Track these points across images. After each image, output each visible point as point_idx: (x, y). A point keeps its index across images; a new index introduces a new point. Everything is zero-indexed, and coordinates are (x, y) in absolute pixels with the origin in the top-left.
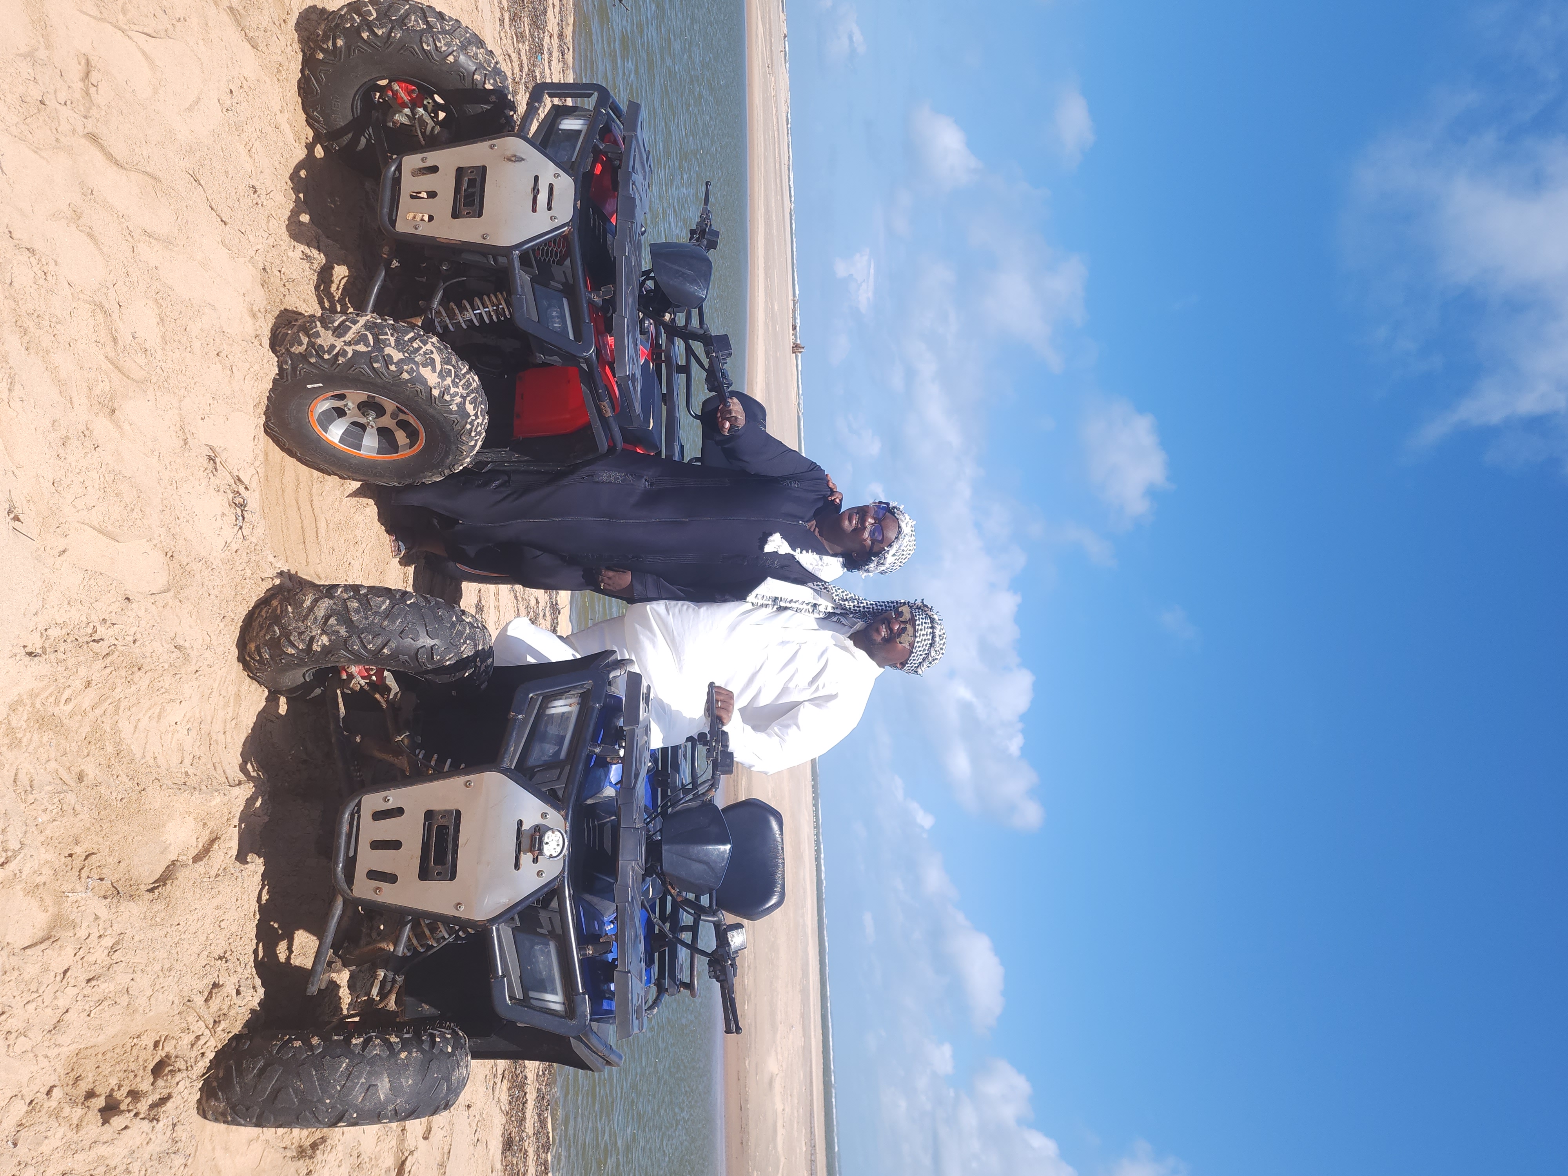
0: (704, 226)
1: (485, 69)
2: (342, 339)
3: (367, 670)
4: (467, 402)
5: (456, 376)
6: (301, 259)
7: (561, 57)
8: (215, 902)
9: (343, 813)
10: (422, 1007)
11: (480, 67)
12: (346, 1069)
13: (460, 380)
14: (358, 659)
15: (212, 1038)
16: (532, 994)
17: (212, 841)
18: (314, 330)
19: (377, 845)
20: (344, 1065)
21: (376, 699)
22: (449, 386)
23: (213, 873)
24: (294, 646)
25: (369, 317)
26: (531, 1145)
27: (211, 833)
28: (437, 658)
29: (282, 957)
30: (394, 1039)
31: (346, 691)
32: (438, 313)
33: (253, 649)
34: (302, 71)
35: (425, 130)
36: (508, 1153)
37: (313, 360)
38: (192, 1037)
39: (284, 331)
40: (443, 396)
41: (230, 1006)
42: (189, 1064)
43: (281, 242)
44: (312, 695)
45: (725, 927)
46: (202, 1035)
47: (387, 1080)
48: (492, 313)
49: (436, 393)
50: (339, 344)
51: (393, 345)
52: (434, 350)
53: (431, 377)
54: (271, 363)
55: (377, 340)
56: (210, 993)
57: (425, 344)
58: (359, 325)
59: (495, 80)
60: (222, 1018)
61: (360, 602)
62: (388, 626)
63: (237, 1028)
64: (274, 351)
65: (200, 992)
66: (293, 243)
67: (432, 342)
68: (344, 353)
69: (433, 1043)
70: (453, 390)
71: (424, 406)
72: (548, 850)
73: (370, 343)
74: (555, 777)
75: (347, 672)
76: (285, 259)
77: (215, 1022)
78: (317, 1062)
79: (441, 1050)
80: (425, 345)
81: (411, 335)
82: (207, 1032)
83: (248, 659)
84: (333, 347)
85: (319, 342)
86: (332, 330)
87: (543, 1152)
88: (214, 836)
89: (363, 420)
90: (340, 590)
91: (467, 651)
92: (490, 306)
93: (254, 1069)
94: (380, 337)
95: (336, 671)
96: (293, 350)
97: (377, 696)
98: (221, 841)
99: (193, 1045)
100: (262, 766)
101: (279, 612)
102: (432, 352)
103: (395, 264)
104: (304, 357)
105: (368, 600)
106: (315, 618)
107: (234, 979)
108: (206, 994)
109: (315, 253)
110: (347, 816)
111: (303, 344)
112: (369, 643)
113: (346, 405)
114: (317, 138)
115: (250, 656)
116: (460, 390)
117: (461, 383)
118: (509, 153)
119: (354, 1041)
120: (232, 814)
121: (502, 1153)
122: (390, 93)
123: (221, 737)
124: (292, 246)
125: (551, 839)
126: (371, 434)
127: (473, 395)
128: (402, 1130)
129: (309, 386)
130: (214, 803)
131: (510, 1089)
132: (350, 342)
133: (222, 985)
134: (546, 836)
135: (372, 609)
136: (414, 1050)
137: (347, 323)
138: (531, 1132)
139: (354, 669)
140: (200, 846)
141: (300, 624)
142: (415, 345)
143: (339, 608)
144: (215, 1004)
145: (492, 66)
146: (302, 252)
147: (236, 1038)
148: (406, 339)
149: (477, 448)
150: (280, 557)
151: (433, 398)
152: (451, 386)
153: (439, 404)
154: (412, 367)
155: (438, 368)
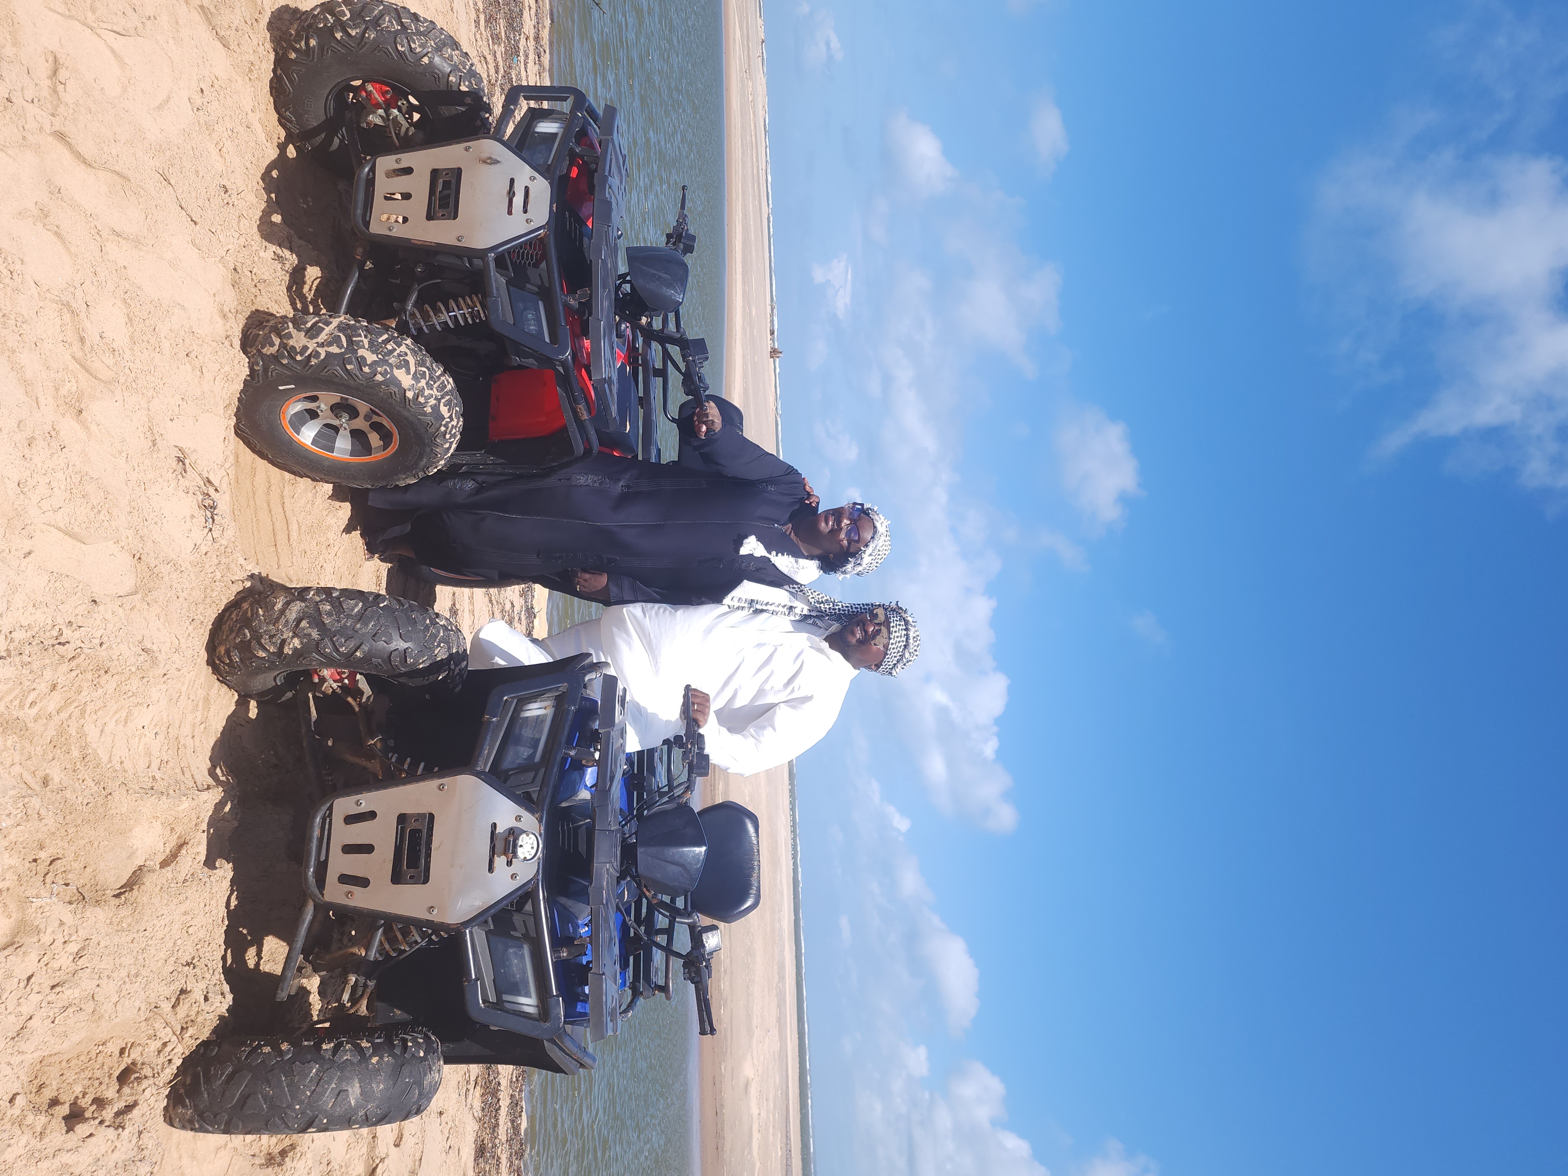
0: (681, 230)
1: (460, 71)
2: (315, 341)
3: (339, 673)
4: (442, 404)
5: (431, 378)
6: (273, 259)
7: (537, 59)
8: (183, 908)
9: (315, 817)
10: (393, 1012)
11: (455, 68)
12: (317, 1074)
13: (435, 383)
14: (330, 662)
15: (179, 1045)
16: (506, 997)
17: (180, 847)
18: (287, 331)
19: (349, 849)
20: (314, 1070)
21: (348, 703)
22: (424, 389)
23: (181, 879)
24: (264, 649)
25: (342, 319)
26: (504, 1152)
27: (179, 838)
28: (410, 661)
29: (251, 964)
30: (365, 1044)
31: (318, 694)
32: (413, 315)
33: (223, 652)
34: (274, 71)
35: (400, 131)
36: (480, 1160)
37: (285, 361)
38: (159, 1044)
39: (255, 332)
40: (417, 398)
41: (198, 1012)
42: (156, 1071)
43: (253, 243)
44: (283, 699)
45: (700, 928)
46: (170, 1041)
47: (358, 1085)
48: (467, 316)
49: (410, 395)
50: (312, 345)
51: (367, 346)
52: (408, 351)
53: (405, 379)
54: (241, 364)
55: (350, 342)
56: (178, 999)
57: (399, 345)
58: (332, 326)
59: (470, 82)
60: (189, 1024)
61: (332, 605)
62: (360, 629)
63: (205, 1034)
64: (245, 352)
65: (167, 999)
66: (265, 243)
67: (406, 344)
68: (317, 354)
69: (405, 1048)
70: (427, 392)
71: (398, 408)
72: (521, 853)
73: (343, 345)
74: (530, 780)
75: (319, 676)
76: (256, 259)
77: (182, 1028)
78: (287, 1067)
79: (413, 1055)
80: (399, 347)
81: (385, 336)
82: (174, 1038)
83: (217, 662)
84: (305, 348)
85: (291, 343)
86: (304, 331)
87: (517, 1159)
88: (182, 841)
89: (336, 422)
90: (312, 593)
91: (441, 654)
92: (465, 309)
93: (222, 1075)
94: (354, 339)
95: (308, 674)
96: (264, 351)
97: (350, 699)
98: (189, 846)
99: (159, 1052)
100: (231, 770)
101: (249, 614)
102: (406, 354)
103: (369, 265)
104: (276, 358)
105: (340, 603)
106: (287, 621)
107: (202, 985)
108: (173, 1000)
109: (287, 253)
110: (318, 820)
111: (274, 345)
112: (342, 646)
113: (319, 407)
114: (290, 138)
115: (219, 660)
116: (435, 392)
117: (436, 386)
118: (484, 156)
119: (324, 1047)
120: (201, 819)
121: (475, 1160)
122: (364, 94)
123: (189, 741)
124: (264, 247)
125: (525, 842)
126: (344, 436)
127: (448, 398)
128: (373, 1138)
129: (281, 388)
130: (182, 808)
131: (483, 1095)
132: (323, 343)
133: (190, 991)
134: (520, 839)
135: (344, 612)
136: (386, 1055)
137: (320, 324)
138: (504, 1139)
139: (326, 673)
140: (168, 851)
141: (271, 627)
142: (389, 347)
143: (311, 611)
144: (182, 1010)
145: (467, 67)
146: (274, 252)
147: (205, 1044)
148: (380, 340)
149: (452, 451)
150: (251, 560)
151: (407, 400)
152: (426, 388)
153: (414, 407)
154: (386, 369)
155: (413, 370)
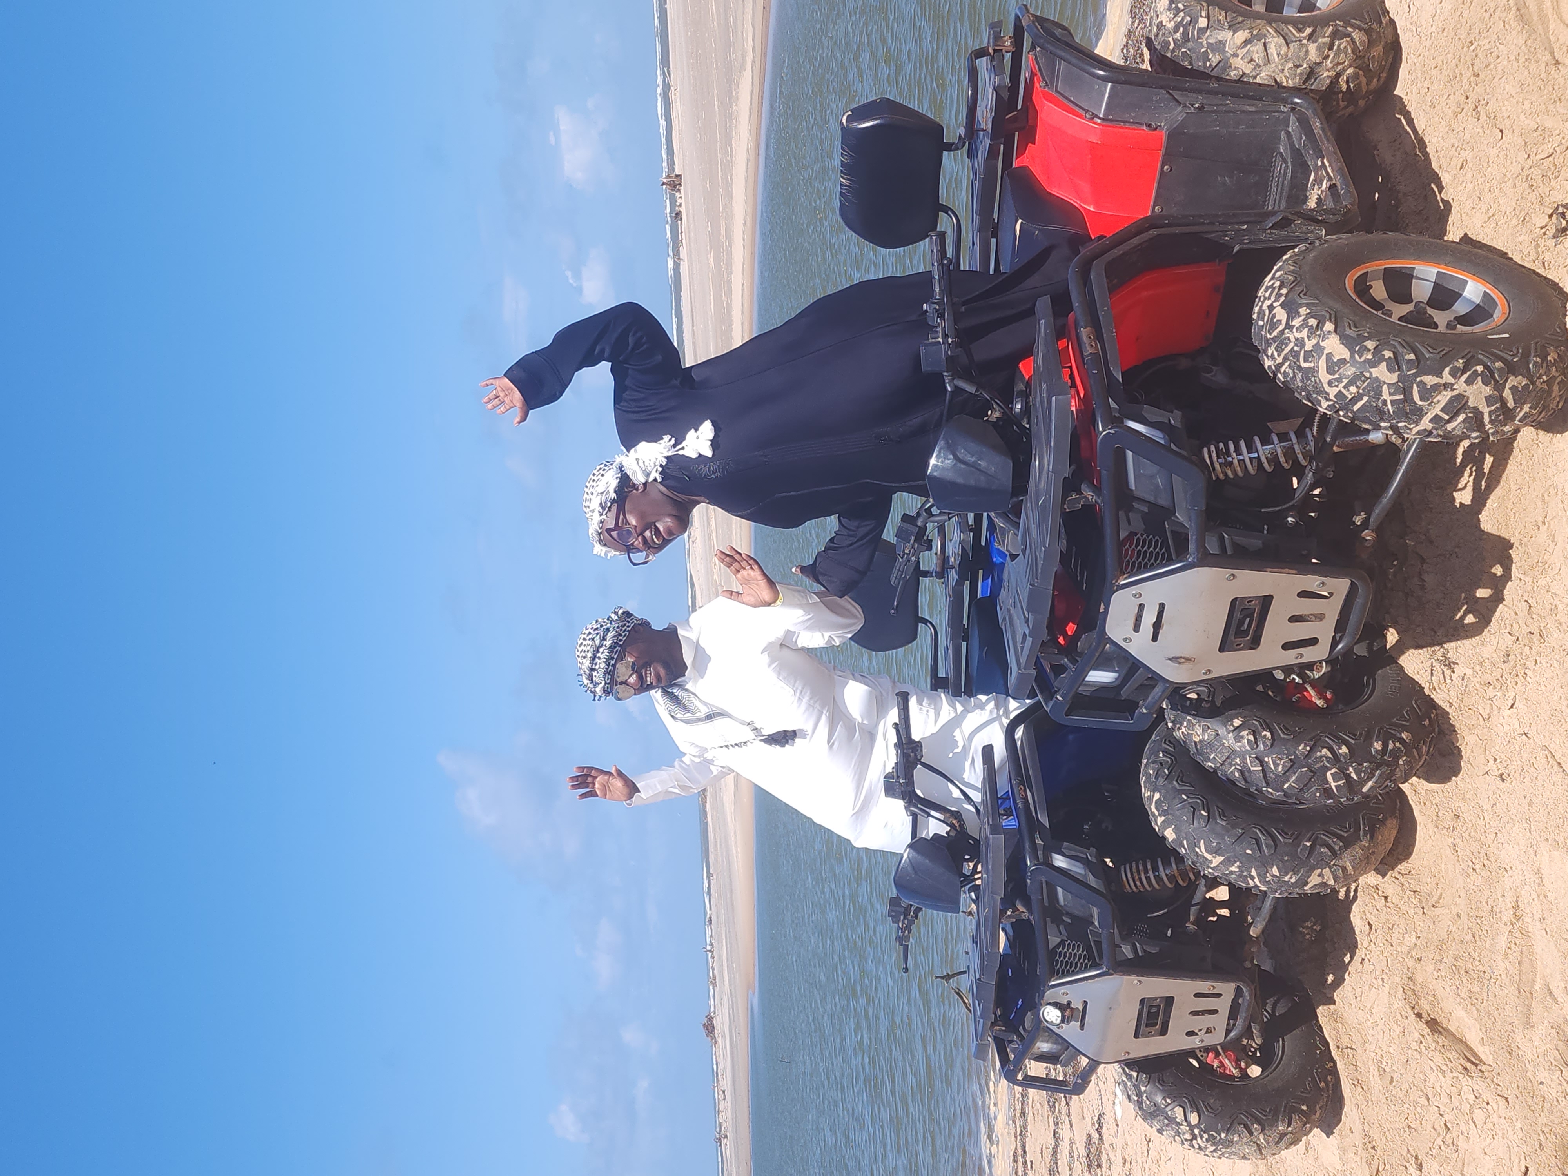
2: (1455, 393)
4: (1284, 322)
5: (1296, 355)
13: (1291, 351)
18: (1493, 408)
22: (1309, 337)
25: (1415, 430)
37: (1499, 364)
40: (1318, 323)
48: (1233, 451)
49: (1329, 326)
50: (1461, 386)
51: (1385, 387)
52: (1327, 388)
53: (1334, 346)
55: (1407, 392)
57: (1339, 395)
58: (1430, 416)
67: (1327, 400)
68: (1454, 373)
70: (1305, 333)
73: (1418, 386)
80: (1340, 391)
81: (1356, 408)
84: (1469, 382)
85: (1488, 389)
86: (1469, 407)
92: (1236, 463)
102: (1330, 383)
111: (1510, 389)
116: (1293, 336)
117: (1292, 345)
127: (1275, 334)
132: (1445, 389)
137: (1447, 417)
142: (1353, 389)
148: (1366, 399)
151: (1333, 319)
152: (1306, 339)
153: (1324, 313)
154: (1360, 357)
155: (1322, 363)
